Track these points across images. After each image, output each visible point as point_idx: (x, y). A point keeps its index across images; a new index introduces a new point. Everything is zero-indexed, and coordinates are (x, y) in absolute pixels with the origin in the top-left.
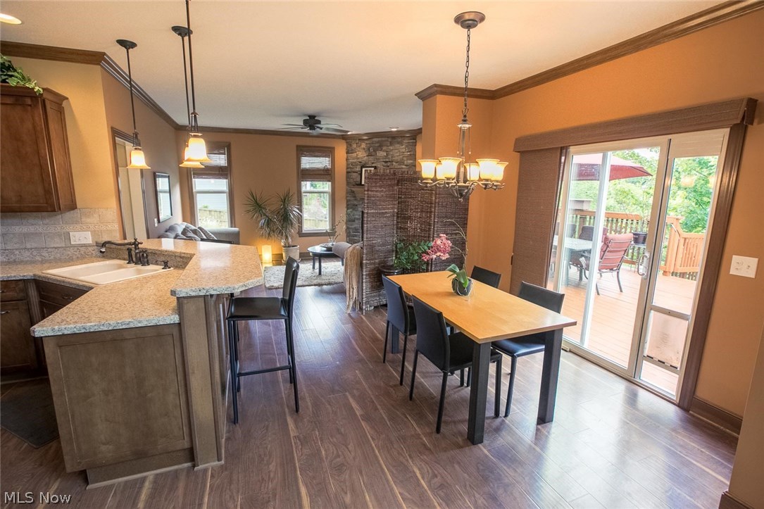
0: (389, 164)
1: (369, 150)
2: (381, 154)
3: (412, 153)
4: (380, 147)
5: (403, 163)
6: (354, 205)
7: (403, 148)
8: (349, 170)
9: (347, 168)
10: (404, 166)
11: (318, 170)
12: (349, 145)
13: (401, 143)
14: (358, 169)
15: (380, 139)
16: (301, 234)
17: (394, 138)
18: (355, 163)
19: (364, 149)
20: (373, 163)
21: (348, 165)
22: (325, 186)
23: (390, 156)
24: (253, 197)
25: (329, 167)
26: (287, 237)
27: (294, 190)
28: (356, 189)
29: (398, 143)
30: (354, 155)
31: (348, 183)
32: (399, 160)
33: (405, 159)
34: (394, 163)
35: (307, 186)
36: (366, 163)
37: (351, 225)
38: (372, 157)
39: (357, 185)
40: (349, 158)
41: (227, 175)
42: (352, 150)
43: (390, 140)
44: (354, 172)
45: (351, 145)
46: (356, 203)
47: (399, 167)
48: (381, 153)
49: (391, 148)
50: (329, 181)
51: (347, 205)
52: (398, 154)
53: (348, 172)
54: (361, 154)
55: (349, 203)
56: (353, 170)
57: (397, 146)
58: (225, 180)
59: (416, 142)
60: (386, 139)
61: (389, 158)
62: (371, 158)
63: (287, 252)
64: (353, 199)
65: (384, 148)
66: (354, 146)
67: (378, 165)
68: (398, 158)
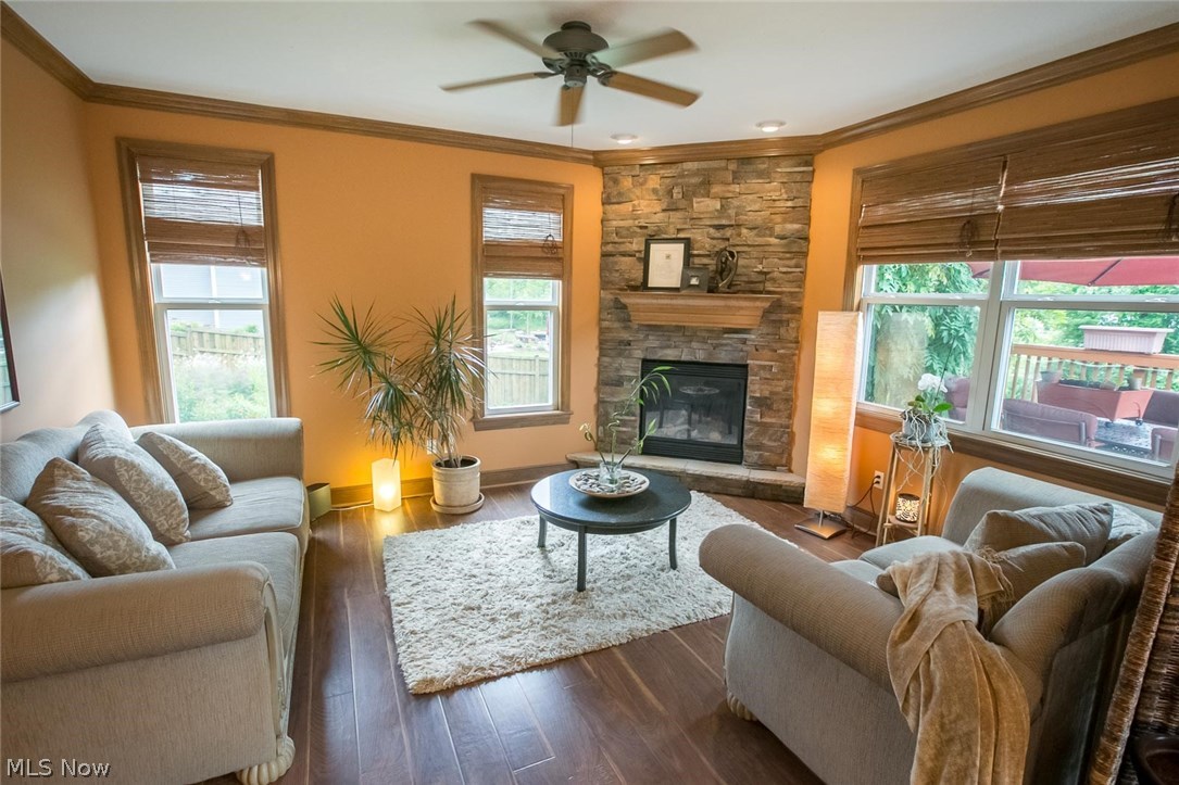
0: (728, 233)
1: (670, 193)
2: (705, 205)
3: (799, 202)
4: (705, 185)
5: (771, 229)
6: (621, 342)
7: (773, 189)
8: (610, 248)
9: (604, 244)
10: (773, 240)
11: (531, 246)
12: (610, 180)
13: (765, 175)
14: (637, 245)
15: (704, 165)
16: (481, 424)
17: (746, 160)
18: (628, 229)
19: (655, 191)
20: (679, 230)
21: (604, 234)
22: (544, 291)
23: (732, 212)
24: (346, 322)
25: (559, 239)
26: (445, 438)
27: (464, 304)
28: (632, 300)
29: (760, 174)
30: (627, 207)
31: (605, 284)
32: (759, 222)
33: (778, 218)
34: (744, 231)
35: (498, 290)
36: (660, 230)
37: (612, 395)
38: (679, 215)
39: (634, 288)
40: (611, 216)
41: (260, 252)
42: (620, 194)
43: (733, 166)
44: (624, 254)
45: (616, 181)
46: (626, 336)
47: (760, 240)
48: (707, 201)
49: (736, 188)
50: (556, 276)
51: (602, 343)
52: (756, 207)
53: (604, 255)
54: (645, 205)
55: (609, 336)
56: (622, 248)
57: (755, 183)
58: (259, 270)
59: (814, 171)
60: (723, 163)
61: (729, 217)
62: (676, 217)
63: (446, 481)
64: (617, 325)
65: (716, 189)
66: (627, 183)
67: (698, 236)
68: (758, 218)
